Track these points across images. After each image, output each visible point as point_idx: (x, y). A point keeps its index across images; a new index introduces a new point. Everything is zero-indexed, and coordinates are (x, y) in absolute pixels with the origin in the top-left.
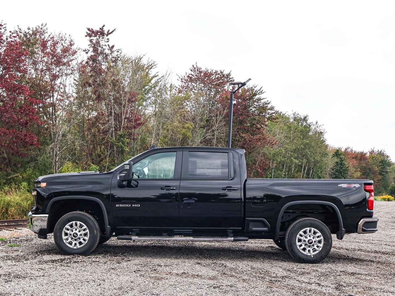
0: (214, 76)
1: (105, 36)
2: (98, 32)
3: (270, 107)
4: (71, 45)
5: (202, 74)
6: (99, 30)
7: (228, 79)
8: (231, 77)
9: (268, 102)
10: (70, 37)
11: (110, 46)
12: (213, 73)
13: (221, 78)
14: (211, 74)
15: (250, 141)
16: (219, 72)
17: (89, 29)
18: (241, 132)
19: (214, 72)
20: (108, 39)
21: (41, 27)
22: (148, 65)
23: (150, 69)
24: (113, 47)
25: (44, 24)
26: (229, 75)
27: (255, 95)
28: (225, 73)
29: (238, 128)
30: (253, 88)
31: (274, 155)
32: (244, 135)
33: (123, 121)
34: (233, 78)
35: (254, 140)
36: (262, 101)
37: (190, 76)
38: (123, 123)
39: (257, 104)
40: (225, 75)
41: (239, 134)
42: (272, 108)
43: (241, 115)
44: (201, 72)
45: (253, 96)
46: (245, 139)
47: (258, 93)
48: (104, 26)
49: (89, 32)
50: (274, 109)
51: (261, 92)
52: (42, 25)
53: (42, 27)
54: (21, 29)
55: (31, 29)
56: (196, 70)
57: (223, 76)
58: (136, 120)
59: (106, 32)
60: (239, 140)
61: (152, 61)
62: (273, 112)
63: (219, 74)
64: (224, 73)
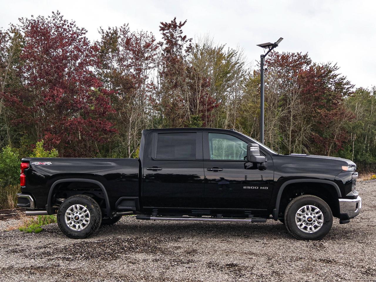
0: (291, 58)
1: (178, 28)
2: (170, 25)
3: (346, 82)
4: (153, 41)
5: (280, 58)
6: (171, 23)
7: (306, 60)
8: (308, 58)
9: (344, 78)
10: (151, 34)
11: (183, 37)
12: (290, 56)
13: (299, 59)
14: (288, 56)
15: (326, 116)
16: (296, 54)
17: (162, 23)
18: (317, 109)
19: (291, 54)
20: (181, 31)
21: (123, 27)
22: (229, 54)
23: (231, 57)
24: (185, 37)
25: (126, 25)
26: (305, 56)
27: (330, 72)
28: (303, 54)
29: (314, 105)
30: (328, 65)
31: (354, 128)
32: (319, 111)
33: (198, 105)
34: (310, 58)
35: (330, 115)
36: (338, 77)
37: (269, 60)
38: (198, 107)
39: (333, 80)
40: (302, 57)
41: (315, 110)
42: (348, 83)
43: (317, 91)
44: (278, 56)
45: (328, 73)
46: (321, 115)
47: (333, 69)
48: (175, 18)
49: (162, 26)
50: (351, 84)
51: (336, 68)
52: (124, 25)
53: (125, 27)
54: (103, 29)
55: (112, 29)
56: (274, 55)
57: (300, 57)
58: (210, 104)
59: (178, 24)
60: (315, 116)
61: (232, 50)
62: (349, 86)
63: (296, 56)
64: (301, 55)
